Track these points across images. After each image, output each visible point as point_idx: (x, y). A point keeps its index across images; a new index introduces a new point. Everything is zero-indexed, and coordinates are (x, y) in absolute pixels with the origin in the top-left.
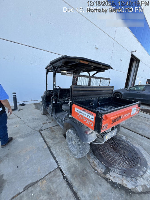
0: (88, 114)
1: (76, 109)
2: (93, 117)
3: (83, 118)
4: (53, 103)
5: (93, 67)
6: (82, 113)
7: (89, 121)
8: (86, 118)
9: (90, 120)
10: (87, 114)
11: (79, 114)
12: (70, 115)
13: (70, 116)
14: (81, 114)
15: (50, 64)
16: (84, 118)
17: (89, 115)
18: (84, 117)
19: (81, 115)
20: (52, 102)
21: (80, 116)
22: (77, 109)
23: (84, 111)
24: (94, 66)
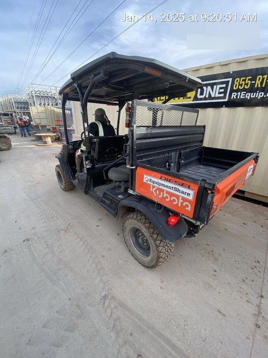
0: (178, 187)
1: (147, 178)
2: (192, 192)
3: (165, 195)
4: (88, 169)
5: (168, 84)
6: (163, 185)
7: (181, 201)
8: (171, 195)
9: (183, 199)
10: (174, 186)
11: (154, 187)
12: (132, 189)
13: (131, 192)
14: (161, 187)
15: (72, 79)
16: (167, 195)
17: (181, 189)
18: (167, 192)
19: (158, 189)
20: (85, 166)
21: (155, 191)
22: (149, 178)
23: (166, 180)
24: (171, 82)
